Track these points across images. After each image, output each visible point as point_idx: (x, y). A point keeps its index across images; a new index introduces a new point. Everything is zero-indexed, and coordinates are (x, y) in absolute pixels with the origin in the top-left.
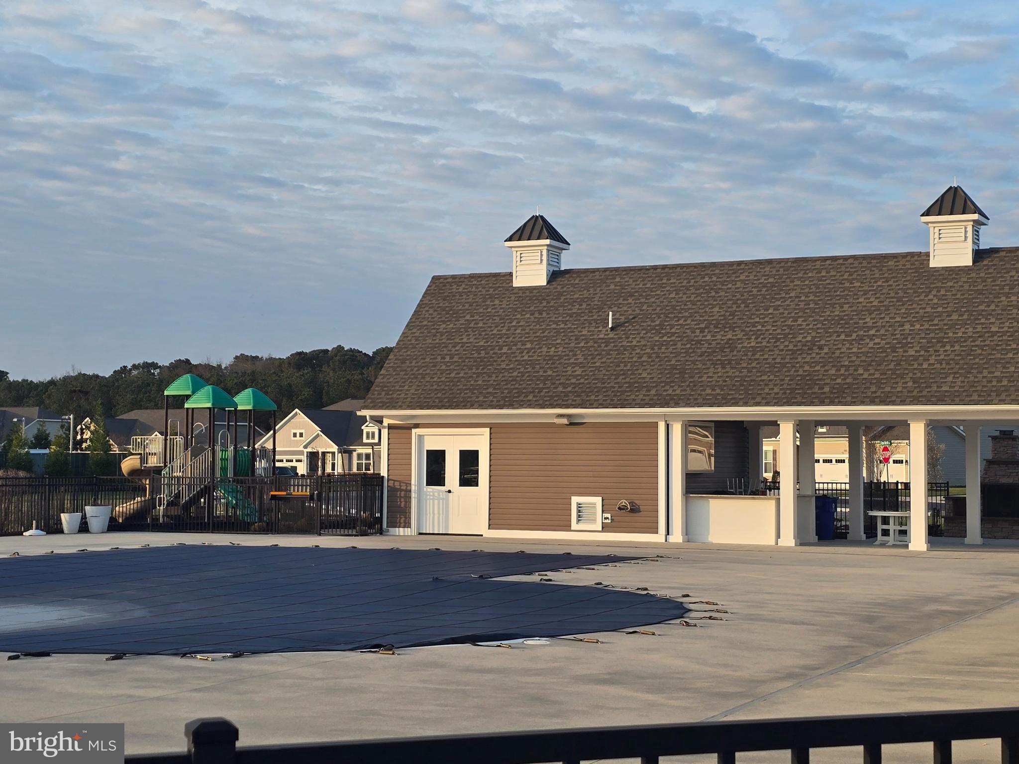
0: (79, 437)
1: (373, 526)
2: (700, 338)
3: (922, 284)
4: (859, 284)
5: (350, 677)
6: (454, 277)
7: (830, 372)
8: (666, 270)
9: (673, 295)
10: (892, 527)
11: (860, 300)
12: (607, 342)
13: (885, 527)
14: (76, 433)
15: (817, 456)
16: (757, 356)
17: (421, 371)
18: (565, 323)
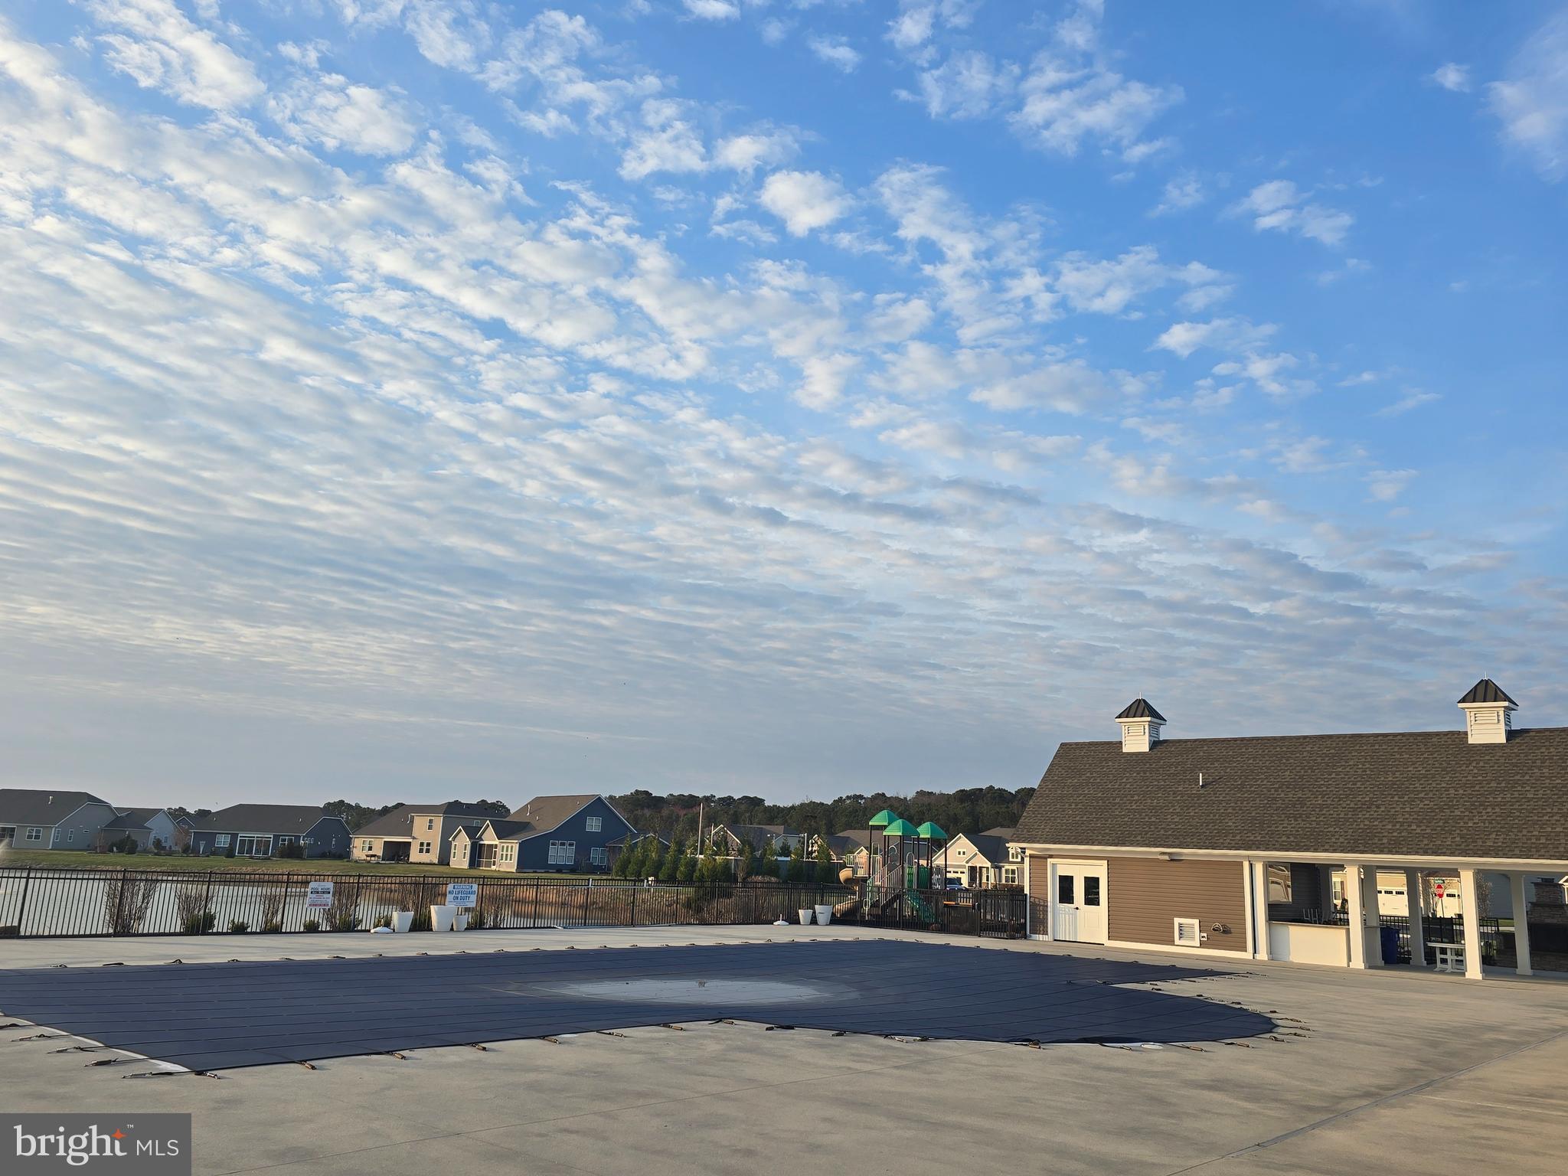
0: (810, 849)
1: (1018, 931)
2: (1275, 796)
3: (1462, 757)
4: (1408, 756)
5: (1008, 1066)
6: (1077, 744)
7: (1387, 827)
8: (1245, 742)
9: (1251, 761)
10: (1449, 957)
11: (1409, 769)
12: (1199, 797)
13: (1443, 956)
14: (808, 846)
15: (1379, 888)
16: (1324, 812)
17: (1053, 815)
18: (1164, 781)
